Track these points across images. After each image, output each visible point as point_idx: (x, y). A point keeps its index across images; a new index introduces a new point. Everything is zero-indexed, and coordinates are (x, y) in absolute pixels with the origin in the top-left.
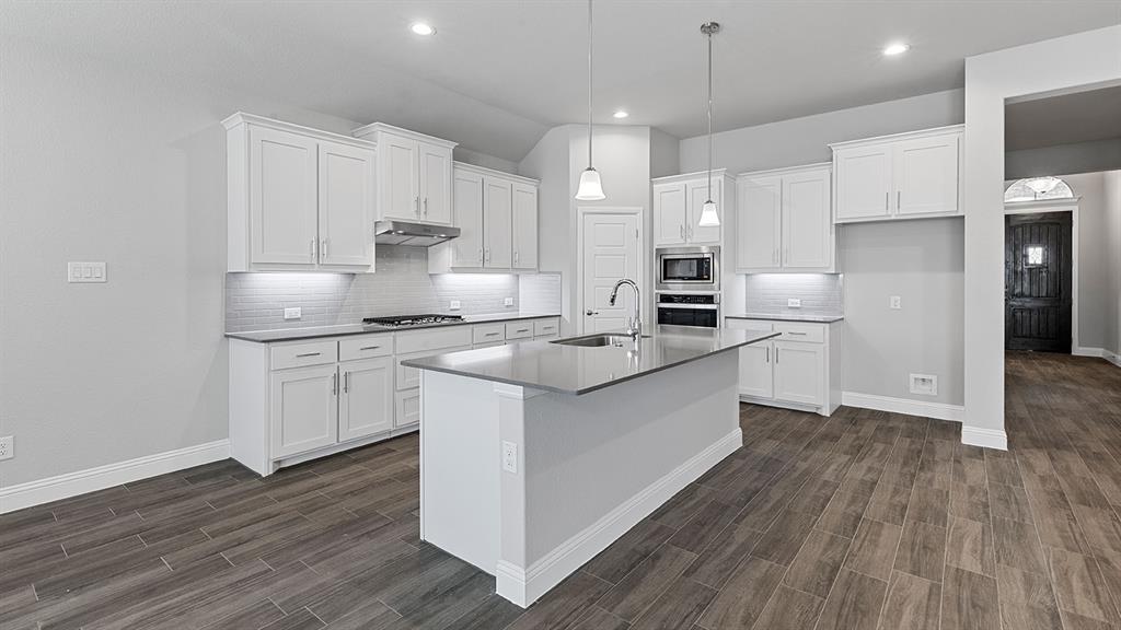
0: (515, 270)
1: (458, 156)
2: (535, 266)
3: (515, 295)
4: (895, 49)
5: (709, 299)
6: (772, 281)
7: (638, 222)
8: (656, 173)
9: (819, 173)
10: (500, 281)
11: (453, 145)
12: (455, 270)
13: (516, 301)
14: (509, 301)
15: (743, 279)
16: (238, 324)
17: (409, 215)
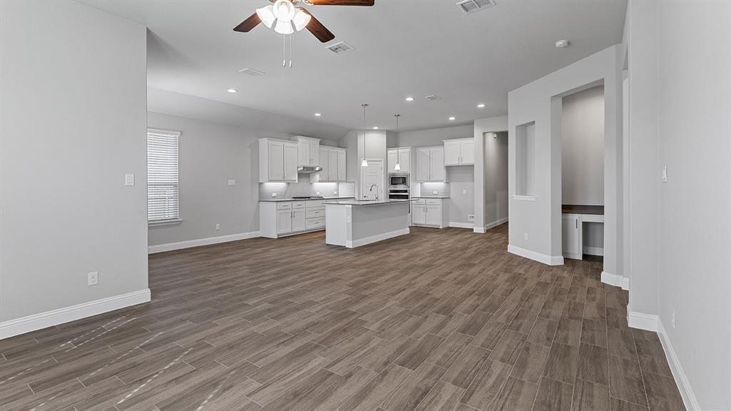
0: (338, 182)
1: (321, 144)
2: (345, 179)
3: (338, 190)
4: (452, 119)
5: (406, 191)
6: (427, 185)
7: (382, 164)
8: (388, 147)
9: (439, 149)
10: (333, 185)
11: (319, 140)
12: (320, 181)
13: (338, 193)
14: (335, 193)
15: (419, 184)
16: (263, 198)
17: (307, 164)
